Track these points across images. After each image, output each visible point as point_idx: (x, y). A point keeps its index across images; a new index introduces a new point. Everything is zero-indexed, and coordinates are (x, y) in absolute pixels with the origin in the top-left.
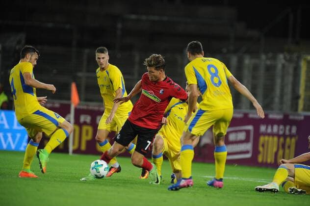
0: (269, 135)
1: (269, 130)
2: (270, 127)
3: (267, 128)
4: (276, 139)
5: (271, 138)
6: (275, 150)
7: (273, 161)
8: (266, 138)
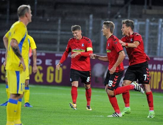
0: (154, 71)
1: (154, 68)
2: (155, 66)
3: (153, 67)
4: (159, 73)
5: (156, 73)
6: (159, 80)
7: (158, 88)
8: (152, 73)
